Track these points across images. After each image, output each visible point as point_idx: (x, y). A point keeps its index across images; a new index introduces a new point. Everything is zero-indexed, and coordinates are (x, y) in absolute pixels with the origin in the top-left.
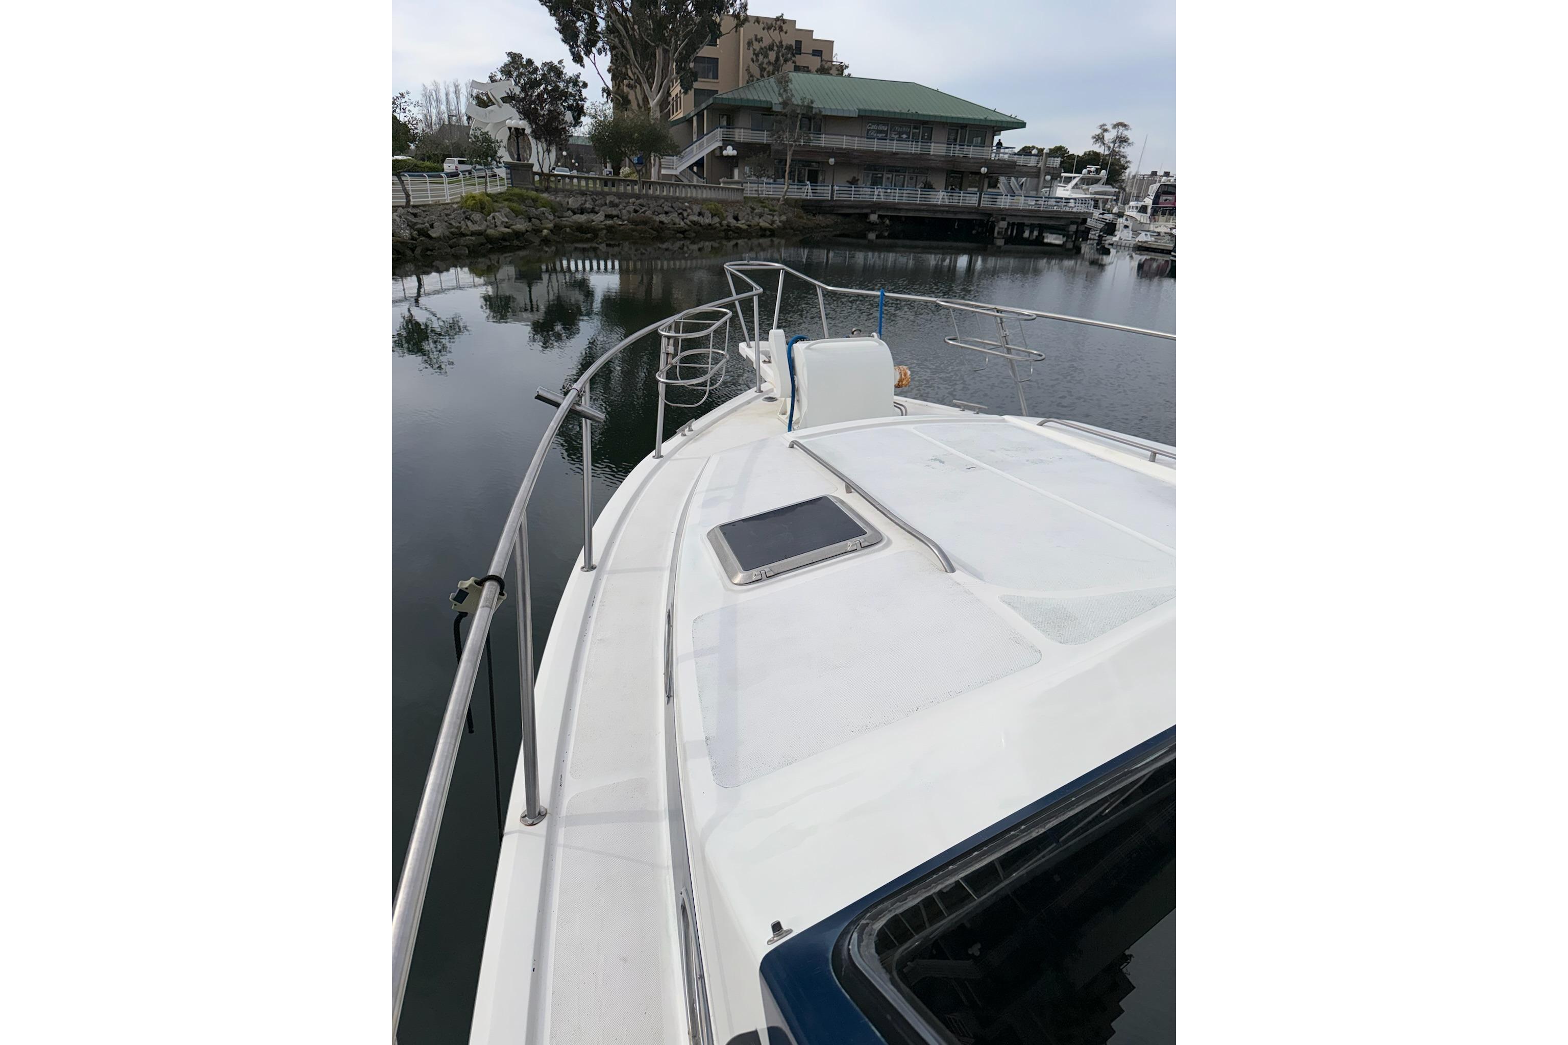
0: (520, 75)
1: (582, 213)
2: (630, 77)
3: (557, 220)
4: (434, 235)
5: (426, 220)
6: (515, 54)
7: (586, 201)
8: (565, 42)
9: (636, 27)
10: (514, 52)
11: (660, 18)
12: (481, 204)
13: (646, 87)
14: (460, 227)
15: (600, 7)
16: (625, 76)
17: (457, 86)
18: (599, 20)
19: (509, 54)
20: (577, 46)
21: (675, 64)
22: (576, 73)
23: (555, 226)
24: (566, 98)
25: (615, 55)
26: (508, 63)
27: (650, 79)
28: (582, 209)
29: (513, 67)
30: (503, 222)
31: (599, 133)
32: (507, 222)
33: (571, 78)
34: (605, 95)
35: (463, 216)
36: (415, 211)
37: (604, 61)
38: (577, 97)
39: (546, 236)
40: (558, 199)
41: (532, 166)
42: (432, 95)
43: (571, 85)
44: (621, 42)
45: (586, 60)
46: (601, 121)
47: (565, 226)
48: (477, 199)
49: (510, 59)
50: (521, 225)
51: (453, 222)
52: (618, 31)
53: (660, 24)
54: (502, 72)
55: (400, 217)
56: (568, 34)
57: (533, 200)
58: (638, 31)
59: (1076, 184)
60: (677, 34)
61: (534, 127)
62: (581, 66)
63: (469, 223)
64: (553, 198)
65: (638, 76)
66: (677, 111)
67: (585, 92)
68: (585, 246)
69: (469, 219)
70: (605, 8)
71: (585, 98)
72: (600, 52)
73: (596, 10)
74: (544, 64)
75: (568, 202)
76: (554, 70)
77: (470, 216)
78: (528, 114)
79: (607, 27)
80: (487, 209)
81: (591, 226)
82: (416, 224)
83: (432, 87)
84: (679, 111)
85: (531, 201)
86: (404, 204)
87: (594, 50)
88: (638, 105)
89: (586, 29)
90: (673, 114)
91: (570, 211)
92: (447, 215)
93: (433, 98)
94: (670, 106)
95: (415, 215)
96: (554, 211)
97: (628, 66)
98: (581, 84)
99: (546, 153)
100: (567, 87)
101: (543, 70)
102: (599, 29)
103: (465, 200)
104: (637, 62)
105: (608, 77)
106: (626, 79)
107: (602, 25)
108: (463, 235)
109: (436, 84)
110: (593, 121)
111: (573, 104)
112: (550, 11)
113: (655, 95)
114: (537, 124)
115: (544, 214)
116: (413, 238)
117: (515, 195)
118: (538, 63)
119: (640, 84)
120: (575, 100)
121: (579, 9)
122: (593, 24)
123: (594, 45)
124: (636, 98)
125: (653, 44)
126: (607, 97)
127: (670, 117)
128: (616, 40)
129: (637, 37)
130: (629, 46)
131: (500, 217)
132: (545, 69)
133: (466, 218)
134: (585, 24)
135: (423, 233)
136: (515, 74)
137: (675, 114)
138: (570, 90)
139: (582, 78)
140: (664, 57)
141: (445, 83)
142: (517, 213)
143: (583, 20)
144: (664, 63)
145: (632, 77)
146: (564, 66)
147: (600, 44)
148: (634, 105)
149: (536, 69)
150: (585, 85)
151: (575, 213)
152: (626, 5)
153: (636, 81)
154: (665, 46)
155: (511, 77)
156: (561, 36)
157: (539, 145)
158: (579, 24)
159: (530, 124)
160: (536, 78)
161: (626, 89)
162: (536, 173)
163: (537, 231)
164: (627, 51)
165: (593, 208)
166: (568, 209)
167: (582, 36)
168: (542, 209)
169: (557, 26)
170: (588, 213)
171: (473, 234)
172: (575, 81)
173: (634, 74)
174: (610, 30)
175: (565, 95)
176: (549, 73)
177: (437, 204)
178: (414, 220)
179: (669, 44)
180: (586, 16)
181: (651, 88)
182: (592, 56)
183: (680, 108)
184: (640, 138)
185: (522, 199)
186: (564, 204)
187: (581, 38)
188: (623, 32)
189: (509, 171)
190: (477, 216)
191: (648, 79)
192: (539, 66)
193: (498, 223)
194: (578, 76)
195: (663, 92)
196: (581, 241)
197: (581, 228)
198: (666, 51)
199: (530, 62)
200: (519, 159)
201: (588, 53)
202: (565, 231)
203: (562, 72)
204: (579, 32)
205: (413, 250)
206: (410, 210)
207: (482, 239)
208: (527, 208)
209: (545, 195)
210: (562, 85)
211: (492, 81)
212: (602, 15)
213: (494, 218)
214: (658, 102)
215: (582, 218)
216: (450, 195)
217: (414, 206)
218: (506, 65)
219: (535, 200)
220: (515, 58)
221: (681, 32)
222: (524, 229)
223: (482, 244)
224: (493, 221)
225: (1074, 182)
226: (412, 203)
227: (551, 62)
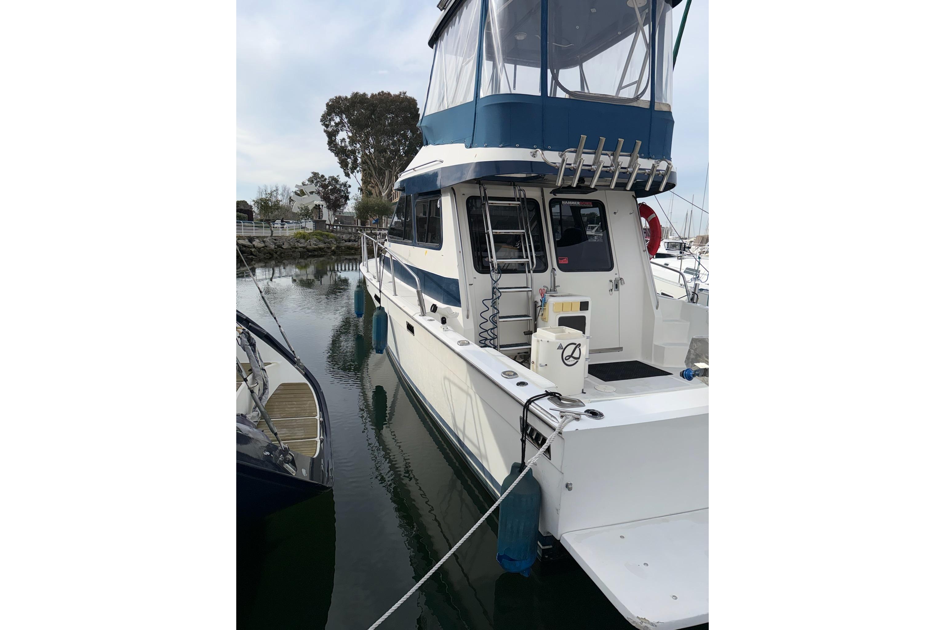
0: (317, 182)
1: (349, 242)
2: (372, 183)
3: (338, 244)
4: (284, 247)
5: (281, 241)
6: (315, 173)
7: (351, 237)
8: (342, 168)
9: (376, 161)
10: (315, 172)
11: (388, 158)
12: (304, 236)
13: (380, 187)
14: (295, 245)
15: (359, 153)
16: (370, 182)
17: (277, 187)
18: (358, 158)
19: (313, 173)
20: (348, 169)
21: (395, 177)
22: (346, 181)
23: (337, 247)
24: (340, 192)
25: (365, 173)
26: (311, 177)
27: (382, 183)
28: (349, 240)
29: (314, 178)
30: (314, 244)
31: (359, 207)
32: (315, 244)
33: (343, 183)
34: (360, 191)
35: (296, 241)
36: (275, 238)
37: (359, 176)
38: (346, 192)
39: (333, 250)
40: (338, 235)
41: (325, 221)
42: (263, 191)
43: (343, 186)
44: (369, 168)
45: (351, 175)
46: (360, 202)
47: (342, 247)
48: (302, 234)
49: (313, 175)
50: (322, 245)
51: (291, 243)
52: (367, 163)
53: (388, 160)
54: (308, 181)
55: (270, 240)
56: (343, 164)
57: (326, 235)
58: (377, 163)
59: (597, 229)
60: (396, 165)
61: (328, 204)
62: (349, 178)
63: (299, 244)
64: (336, 235)
65: (376, 183)
66: (395, 198)
67: (349, 190)
68: (351, 257)
69: (298, 242)
70: (361, 153)
71: (350, 192)
72: (358, 172)
73: (357, 154)
74: (330, 177)
75: (343, 237)
76: (335, 180)
77: (299, 240)
78: (325, 198)
79: (362, 161)
80: (306, 238)
81: (354, 247)
82: (276, 243)
83: (264, 188)
84: (397, 199)
85: (325, 236)
86: (270, 236)
87: (355, 171)
88: (377, 195)
89: (352, 162)
90: (394, 200)
91: (344, 241)
92: (289, 240)
93: (263, 193)
94: (392, 196)
95: (275, 240)
96: (336, 240)
97: (372, 178)
98: (348, 186)
99: (333, 216)
100: (341, 187)
101: (329, 179)
102: (358, 162)
103: (296, 234)
104: (376, 176)
105: (361, 182)
106: (370, 183)
107: (359, 160)
108: (296, 248)
109: (266, 186)
110: (356, 201)
111: (343, 195)
112: (335, 155)
113: (385, 191)
114: (329, 203)
115: (332, 241)
116: (275, 248)
117: (318, 233)
118: (327, 177)
119: (378, 186)
120: (344, 193)
121: (349, 154)
122: (356, 160)
123: (356, 169)
124: (376, 192)
125: (384, 169)
126: (361, 192)
127: (392, 201)
128: (366, 166)
129: (376, 165)
130: (372, 169)
131: (313, 241)
132: (330, 179)
133: (297, 242)
134: (352, 160)
135: (280, 246)
136: (315, 181)
137: (395, 200)
138: (342, 188)
139: (348, 183)
140: (390, 175)
141: (271, 186)
142: (320, 240)
143: (350, 158)
144: (389, 177)
145: (374, 183)
146: (339, 178)
147: (358, 169)
148: (374, 195)
149: (326, 179)
150: (350, 186)
151: (346, 241)
152: (371, 152)
153: (375, 185)
154: (390, 169)
155: (313, 183)
156: (340, 165)
157: (330, 212)
158: (349, 160)
159: (326, 203)
160: (325, 183)
161: (371, 188)
162: (327, 225)
163: (329, 248)
164: (371, 171)
165: (355, 239)
166: (343, 240)
167: (350, 165)
168: (331, 239)
169: (338, 161)
170: (353, 242)
171: (300, 247)
172: (345, 185)
173: (374, 181)
174: (363, 162)
175: (340, 191)
176: (332, 181)
177: (283, 236)
178: (275, 242)
179: (392, 169)
180: (352, 157)
181: (383, 188)
182: (354, 174)
183: (397, 197)
184: (378, 209)
185: (322, 235)
186: (341, 237)
187: (349, 166)
188: (370, 163)
189: (314, 223)
190: (302, 241)
191: (381, 184)
192: (327, 178)
193: (312, 244)
194: (346, 182)
195: (389, 190)
196: (349, 255)
197: (349, 248)
198: (390, 172)
199: (323, 176)
200: (319, 218)
201: (352, 172)
202: (342, 248)
203: (338, 180)
204: (349, 163)
205: (276, 253)
206: (273, 237)
207: (305, 250)
208: (324, 239)
209: (332, 234)
210: (338, 186)
211: (303, 185)
212: (360, 156)
213: (310, 242)
214: (386, 194)
215: (350, 244)
216: (289, 233)
217: (274, 237)
218: (311, 178)
219: (327, 236)
220: (315, 174)
221: (398, 163)
222: (323, 247)
223: (305, 252)
224: (309, 243)
225: (596, 228)
226: (273, 236)
227: (333, 176)
